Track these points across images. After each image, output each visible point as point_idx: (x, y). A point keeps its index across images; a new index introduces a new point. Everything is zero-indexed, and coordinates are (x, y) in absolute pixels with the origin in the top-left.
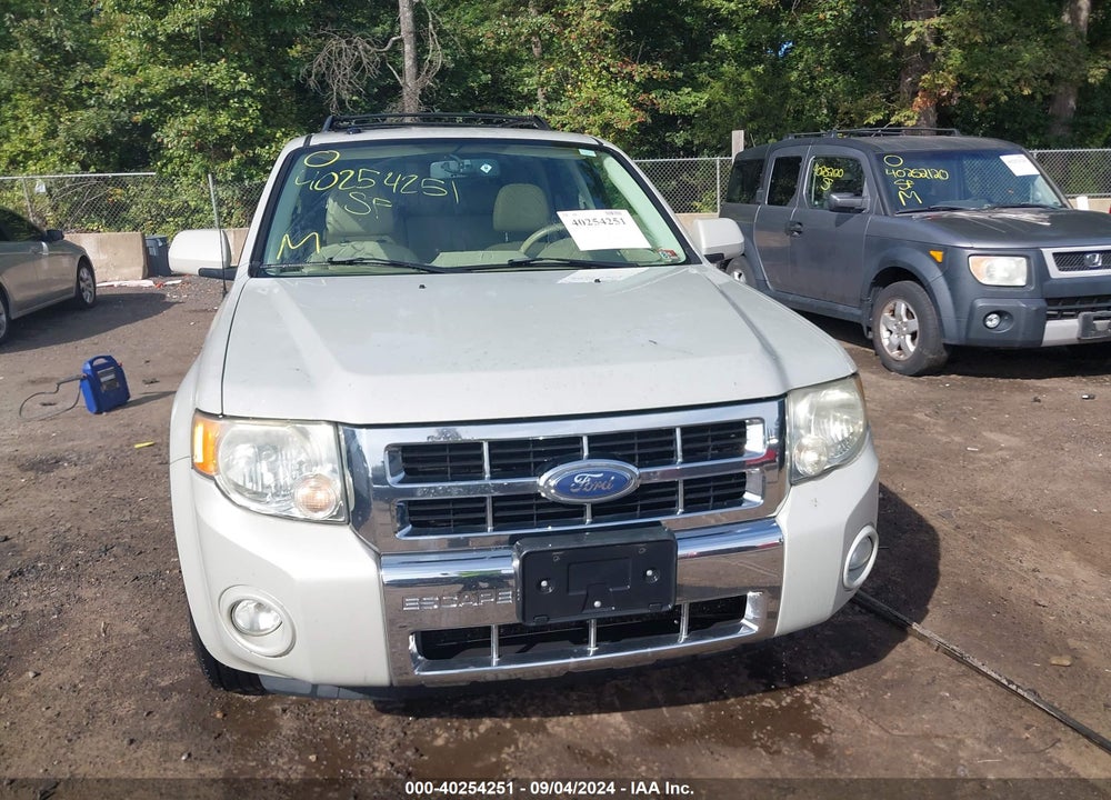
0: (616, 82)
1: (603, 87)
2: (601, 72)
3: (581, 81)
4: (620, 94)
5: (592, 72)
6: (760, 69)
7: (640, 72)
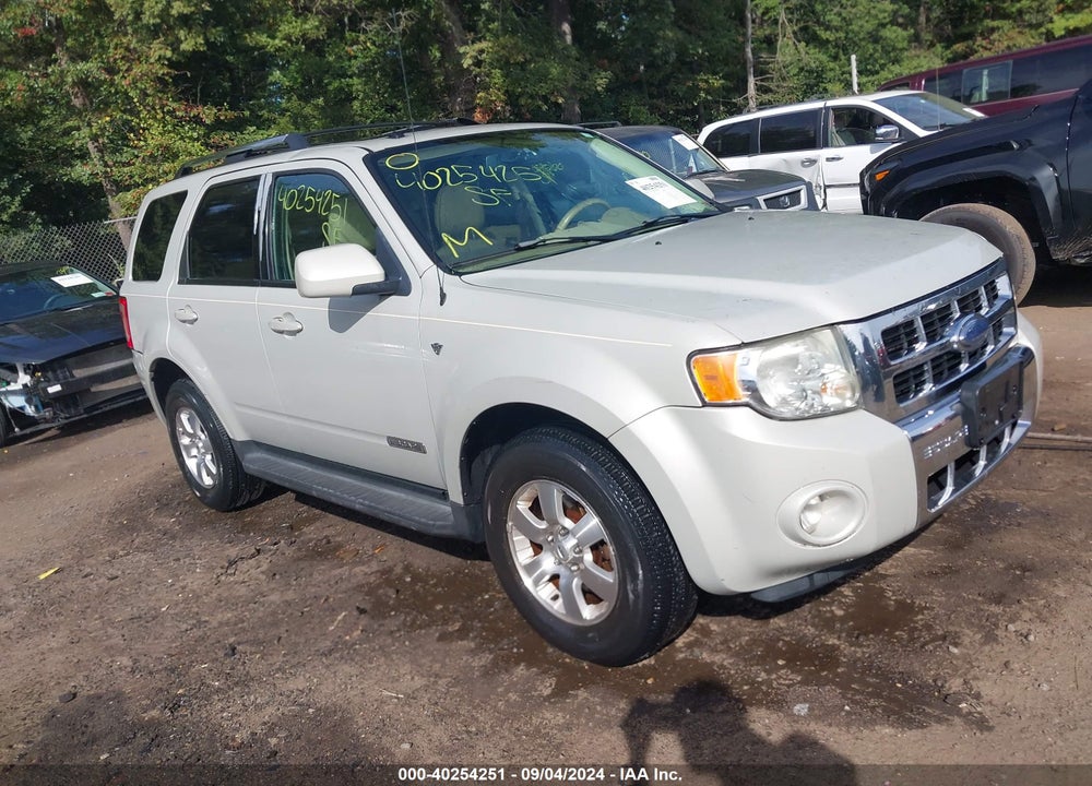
0: (183, 126)
1: (170, 132)
2: (164, 117)
3: (144, 129)
4: (191, 138)
5: (155, 118)
6: (321, 101)
7: (208, 114)
